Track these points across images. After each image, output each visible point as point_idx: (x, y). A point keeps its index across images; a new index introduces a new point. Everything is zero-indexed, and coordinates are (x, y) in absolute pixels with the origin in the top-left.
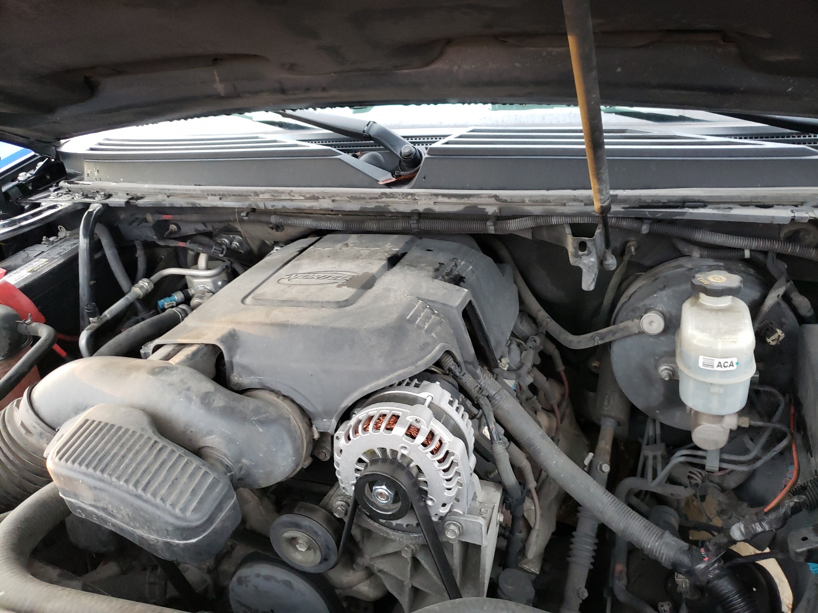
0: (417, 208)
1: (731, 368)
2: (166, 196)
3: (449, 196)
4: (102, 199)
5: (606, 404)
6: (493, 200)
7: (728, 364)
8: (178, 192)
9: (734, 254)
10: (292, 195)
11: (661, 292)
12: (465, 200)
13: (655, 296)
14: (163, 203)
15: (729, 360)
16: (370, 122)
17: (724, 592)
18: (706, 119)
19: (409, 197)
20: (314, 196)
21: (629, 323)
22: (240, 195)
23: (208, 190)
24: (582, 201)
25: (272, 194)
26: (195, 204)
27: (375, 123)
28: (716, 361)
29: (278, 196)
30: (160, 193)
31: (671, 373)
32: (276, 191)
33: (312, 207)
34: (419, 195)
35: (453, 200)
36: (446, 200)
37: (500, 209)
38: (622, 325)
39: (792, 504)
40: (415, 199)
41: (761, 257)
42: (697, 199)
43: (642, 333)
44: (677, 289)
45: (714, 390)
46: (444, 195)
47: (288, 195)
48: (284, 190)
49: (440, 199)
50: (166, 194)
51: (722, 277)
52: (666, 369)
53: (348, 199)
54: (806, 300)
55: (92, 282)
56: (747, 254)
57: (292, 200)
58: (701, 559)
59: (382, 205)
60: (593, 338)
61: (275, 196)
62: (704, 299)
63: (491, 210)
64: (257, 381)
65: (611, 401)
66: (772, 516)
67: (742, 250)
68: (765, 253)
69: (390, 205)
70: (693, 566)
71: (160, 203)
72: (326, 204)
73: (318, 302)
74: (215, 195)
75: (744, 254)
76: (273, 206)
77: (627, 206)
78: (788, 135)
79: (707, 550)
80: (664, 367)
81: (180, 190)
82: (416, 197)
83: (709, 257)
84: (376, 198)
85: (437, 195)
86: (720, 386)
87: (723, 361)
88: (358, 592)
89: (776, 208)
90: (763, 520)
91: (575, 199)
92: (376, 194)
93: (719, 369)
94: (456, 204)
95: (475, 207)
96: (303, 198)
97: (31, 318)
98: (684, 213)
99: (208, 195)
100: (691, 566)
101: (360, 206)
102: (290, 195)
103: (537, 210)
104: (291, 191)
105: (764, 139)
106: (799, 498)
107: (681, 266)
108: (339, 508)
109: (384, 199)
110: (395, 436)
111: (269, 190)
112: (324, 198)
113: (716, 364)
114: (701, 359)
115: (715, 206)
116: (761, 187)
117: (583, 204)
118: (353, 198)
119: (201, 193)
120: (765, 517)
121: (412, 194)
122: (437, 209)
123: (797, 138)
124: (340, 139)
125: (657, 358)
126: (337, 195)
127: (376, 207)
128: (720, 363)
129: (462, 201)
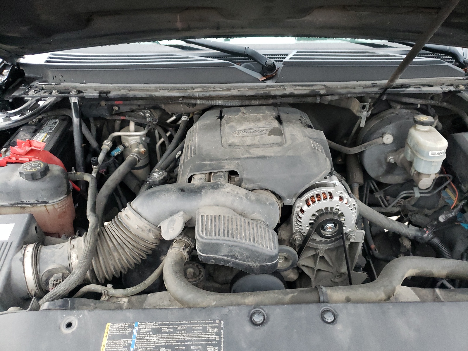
0: (286, 93)
1: (442, 154)
2: (128, 91)
3: (302, 86)
4: (76, 94)
5: (355, 177)
6: (323, 87)
7: (441, 153)
8: (138, 88)
9: (413, 106)
10: (215, 88)
11: (389, 125)
12: (310, 88)
13: (387, 127)
14: (128, 95)
15: (441, 151)
16: (246, 47)
17: (436, 243)
18: (396, 47)
19: (282, 87)
20: (228, 88)
21: (377, 140)
22: (182, 89)
23: (160, 87)
24: (362, 87)
25: (203, 88)
26: (151, 95)
27: (248, 48)
28: (437, 152)
29: (207, 89)
30: (123, 89)
31: (394, 159)
32: (205, 87)
33: (227, 94)
34: (286, 86)
35: (304, 88)
36: (300, 88)
37: (327, 91)
38: (374, 141)
39: (462, 204)
40: (284, 88)
41: (424, 107)
42: (407, 84)
43: (384, 144)
44: (396, 123)
45: (434, 164)
46: (299, 86)
47: (212, 88)
48: (210, 86)
49: (297, 88)
50: (128, 90)
51: (426, 118)
52: (392, 158)
53: (247, 89)
54: (441, 124)
55: (83, 145)
56: (419, 106)
57: (214, 91)
58: (425, 233)
59: (266, 92)
60: (361, 148)
61: (205, 89)
62: (419, 127)
63: (322, 92)
64: (256, 185)
65: (357, 176)
66: (456, 210)
67: (417, 105)
68: (426, 105)
69: (271, 91)
70: (422, 235)
71: (125, 95)
72: (235, 92)
73: (268, 144)
74: (165, 90)
75: (417, 106)
76: (203, 95)
77: (380, 88)
78: (428, 54)
79: (427, 228)
80: (391, 158)
81: (139, 87)
82: (285, 87)
83: (404, 108)
84: (263, 88)
85: (296, 86)
86: (436, 162)
87: (439, 152)
88: (290, 278)
89: (435, 87)
90: (452, 212)
91: (360, 86)
92: (264, 86)
93: (438, 155)
94: (305, 89)
95: (314, 90)
96: (221, 90)
97: (75, 170)
98: (404, 91)
99: (160, 89)
100: (421, 236)
101: (255, 93)
102: (214, 88)
103: (343, 91)
104: (215, 86)
105: (420, 56)
106: (464, 201)
107: (392, 113)
108: (299, 239)
109: (267, 89)
110: (334, 201)
111: (200, 86)
112: (234, 89)
113: (436, 153)
114: (430, 152)
115: (413, 87)
116: (427, 78)
117: (363, 88)
118: (251, 89)
119: (155, 88)
120: (452, 211)
121: (283, 86)
122: (296, 92)
123: (431, 55)
124: (226, 56)
125: (386, 154)
126: (242, 87)
127: (264, 93)
128: (438, 153)
129: (308, 88)
